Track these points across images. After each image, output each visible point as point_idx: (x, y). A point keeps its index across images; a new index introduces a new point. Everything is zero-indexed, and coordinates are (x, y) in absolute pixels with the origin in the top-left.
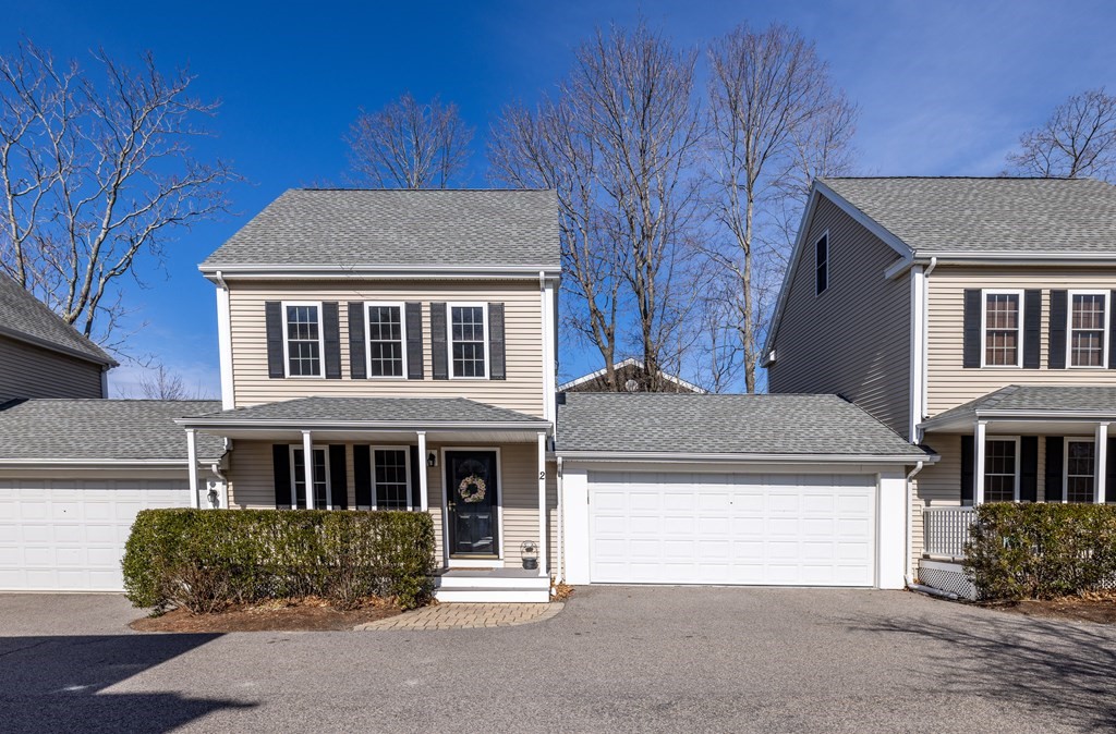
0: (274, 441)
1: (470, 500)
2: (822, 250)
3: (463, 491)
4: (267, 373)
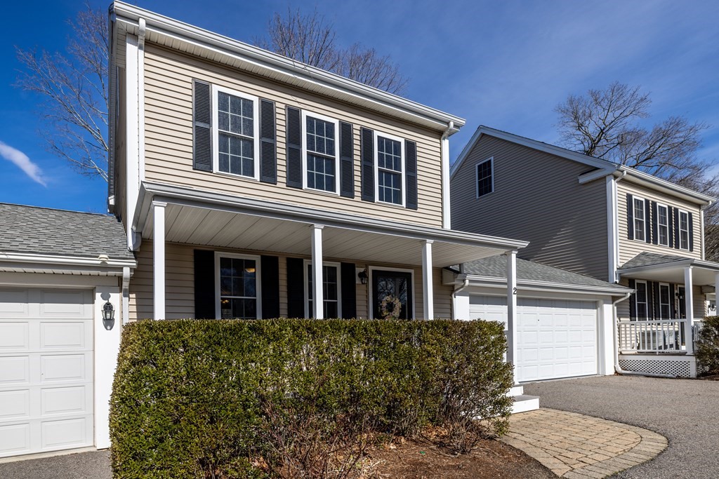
2: (485, 169)
3: (384, 309)
4: (191, 162)
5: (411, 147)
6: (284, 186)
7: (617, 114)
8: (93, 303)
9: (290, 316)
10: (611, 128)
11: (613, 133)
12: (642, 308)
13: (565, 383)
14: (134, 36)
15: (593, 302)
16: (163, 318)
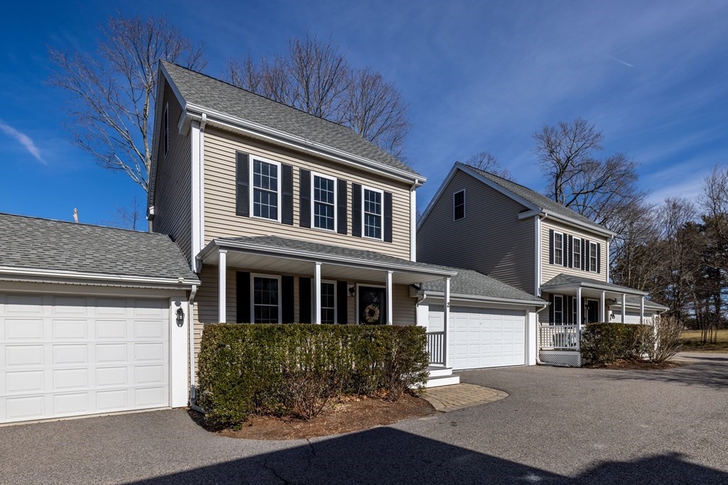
0: (237, 268)
1: (371, 321)
3: (367, 314)
4: (235, 210)
5: (388, 196)
6: (298, 226)
7: (580, 144)
8: (169, 308)
9: (300, 322)
10: (576, 156)
11: (577, 160)
12: (558, 316)
13: (500, 370)
14: (198, 123)
15: (522, 311)
16: (225, 322)
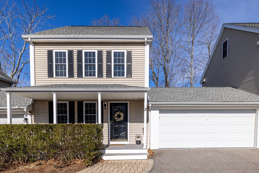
1: (118, 120)
2: (225, 45)
3: (116, 117)
9: (78, 122)
